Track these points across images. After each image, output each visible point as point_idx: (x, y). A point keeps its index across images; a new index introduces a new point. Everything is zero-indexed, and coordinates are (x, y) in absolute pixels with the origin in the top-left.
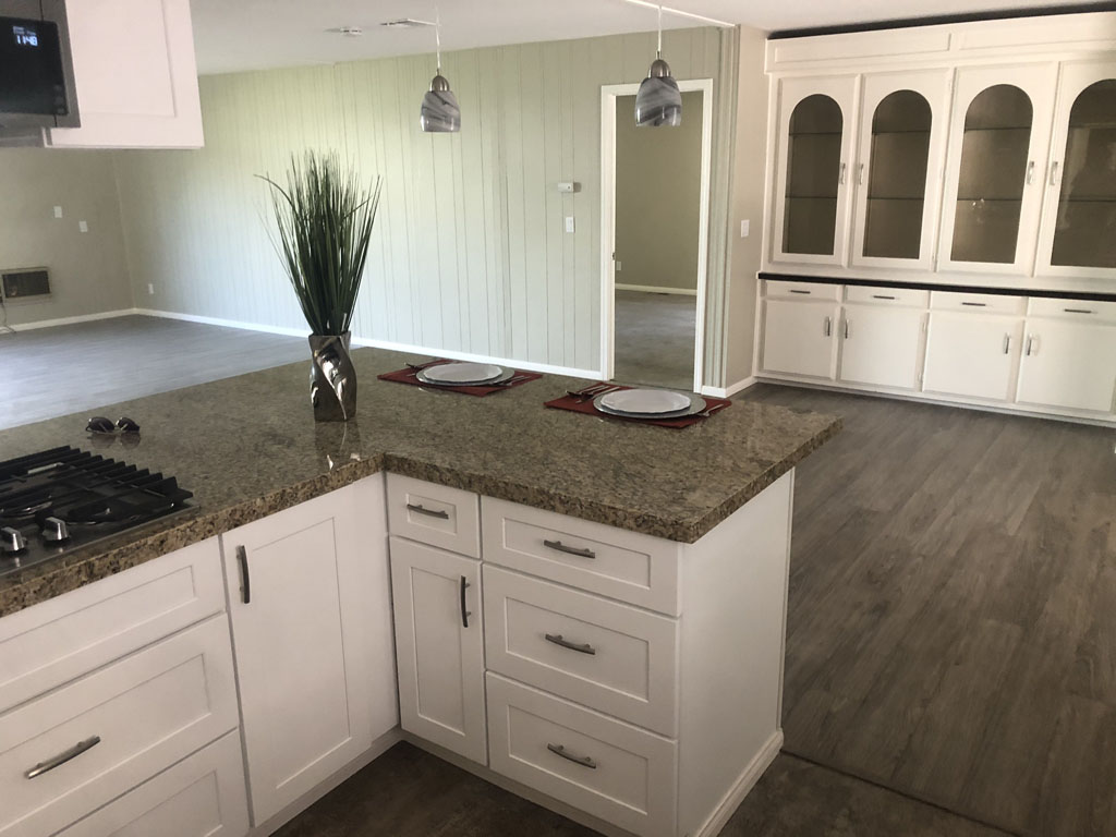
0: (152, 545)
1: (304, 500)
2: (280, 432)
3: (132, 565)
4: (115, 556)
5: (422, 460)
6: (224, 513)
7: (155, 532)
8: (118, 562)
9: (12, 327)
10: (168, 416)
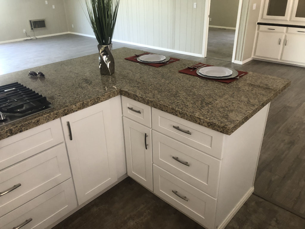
0: (34, 122)
1: (91, 106)
2: (89, 78)
3: (27, 129)
4: (20, 126)
5: (132, 92)
6: (61, 111)
7: (35, 118)
8: (21, 128)
9: (37, 37)
10: (56, 71)
